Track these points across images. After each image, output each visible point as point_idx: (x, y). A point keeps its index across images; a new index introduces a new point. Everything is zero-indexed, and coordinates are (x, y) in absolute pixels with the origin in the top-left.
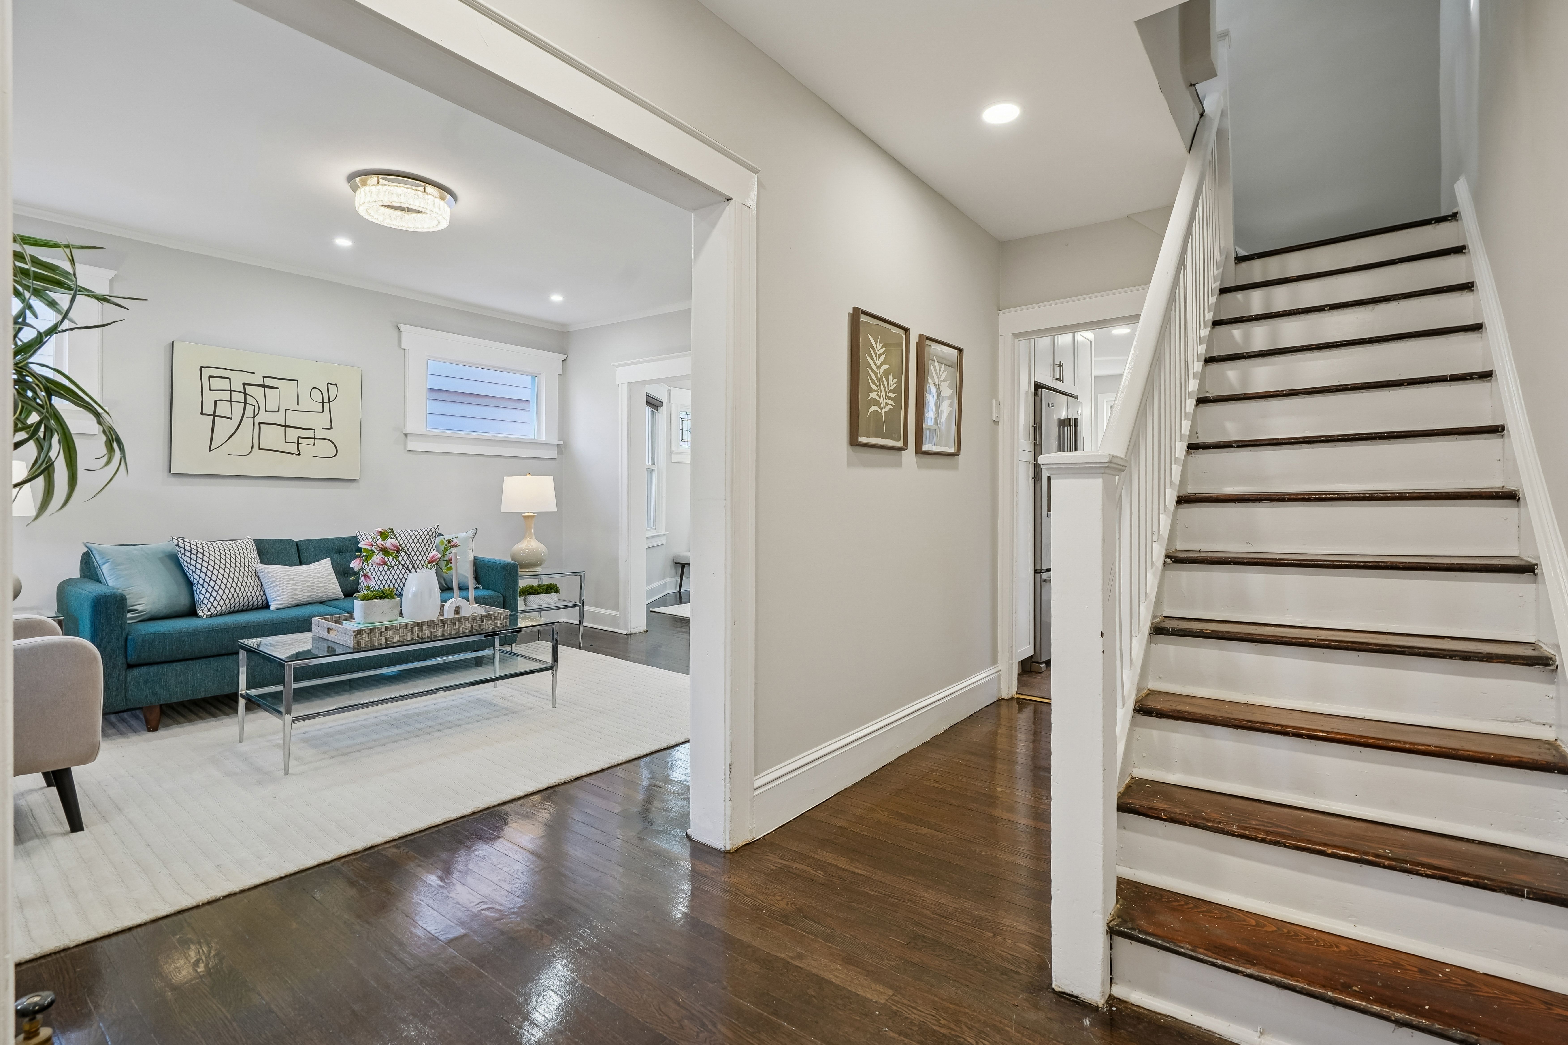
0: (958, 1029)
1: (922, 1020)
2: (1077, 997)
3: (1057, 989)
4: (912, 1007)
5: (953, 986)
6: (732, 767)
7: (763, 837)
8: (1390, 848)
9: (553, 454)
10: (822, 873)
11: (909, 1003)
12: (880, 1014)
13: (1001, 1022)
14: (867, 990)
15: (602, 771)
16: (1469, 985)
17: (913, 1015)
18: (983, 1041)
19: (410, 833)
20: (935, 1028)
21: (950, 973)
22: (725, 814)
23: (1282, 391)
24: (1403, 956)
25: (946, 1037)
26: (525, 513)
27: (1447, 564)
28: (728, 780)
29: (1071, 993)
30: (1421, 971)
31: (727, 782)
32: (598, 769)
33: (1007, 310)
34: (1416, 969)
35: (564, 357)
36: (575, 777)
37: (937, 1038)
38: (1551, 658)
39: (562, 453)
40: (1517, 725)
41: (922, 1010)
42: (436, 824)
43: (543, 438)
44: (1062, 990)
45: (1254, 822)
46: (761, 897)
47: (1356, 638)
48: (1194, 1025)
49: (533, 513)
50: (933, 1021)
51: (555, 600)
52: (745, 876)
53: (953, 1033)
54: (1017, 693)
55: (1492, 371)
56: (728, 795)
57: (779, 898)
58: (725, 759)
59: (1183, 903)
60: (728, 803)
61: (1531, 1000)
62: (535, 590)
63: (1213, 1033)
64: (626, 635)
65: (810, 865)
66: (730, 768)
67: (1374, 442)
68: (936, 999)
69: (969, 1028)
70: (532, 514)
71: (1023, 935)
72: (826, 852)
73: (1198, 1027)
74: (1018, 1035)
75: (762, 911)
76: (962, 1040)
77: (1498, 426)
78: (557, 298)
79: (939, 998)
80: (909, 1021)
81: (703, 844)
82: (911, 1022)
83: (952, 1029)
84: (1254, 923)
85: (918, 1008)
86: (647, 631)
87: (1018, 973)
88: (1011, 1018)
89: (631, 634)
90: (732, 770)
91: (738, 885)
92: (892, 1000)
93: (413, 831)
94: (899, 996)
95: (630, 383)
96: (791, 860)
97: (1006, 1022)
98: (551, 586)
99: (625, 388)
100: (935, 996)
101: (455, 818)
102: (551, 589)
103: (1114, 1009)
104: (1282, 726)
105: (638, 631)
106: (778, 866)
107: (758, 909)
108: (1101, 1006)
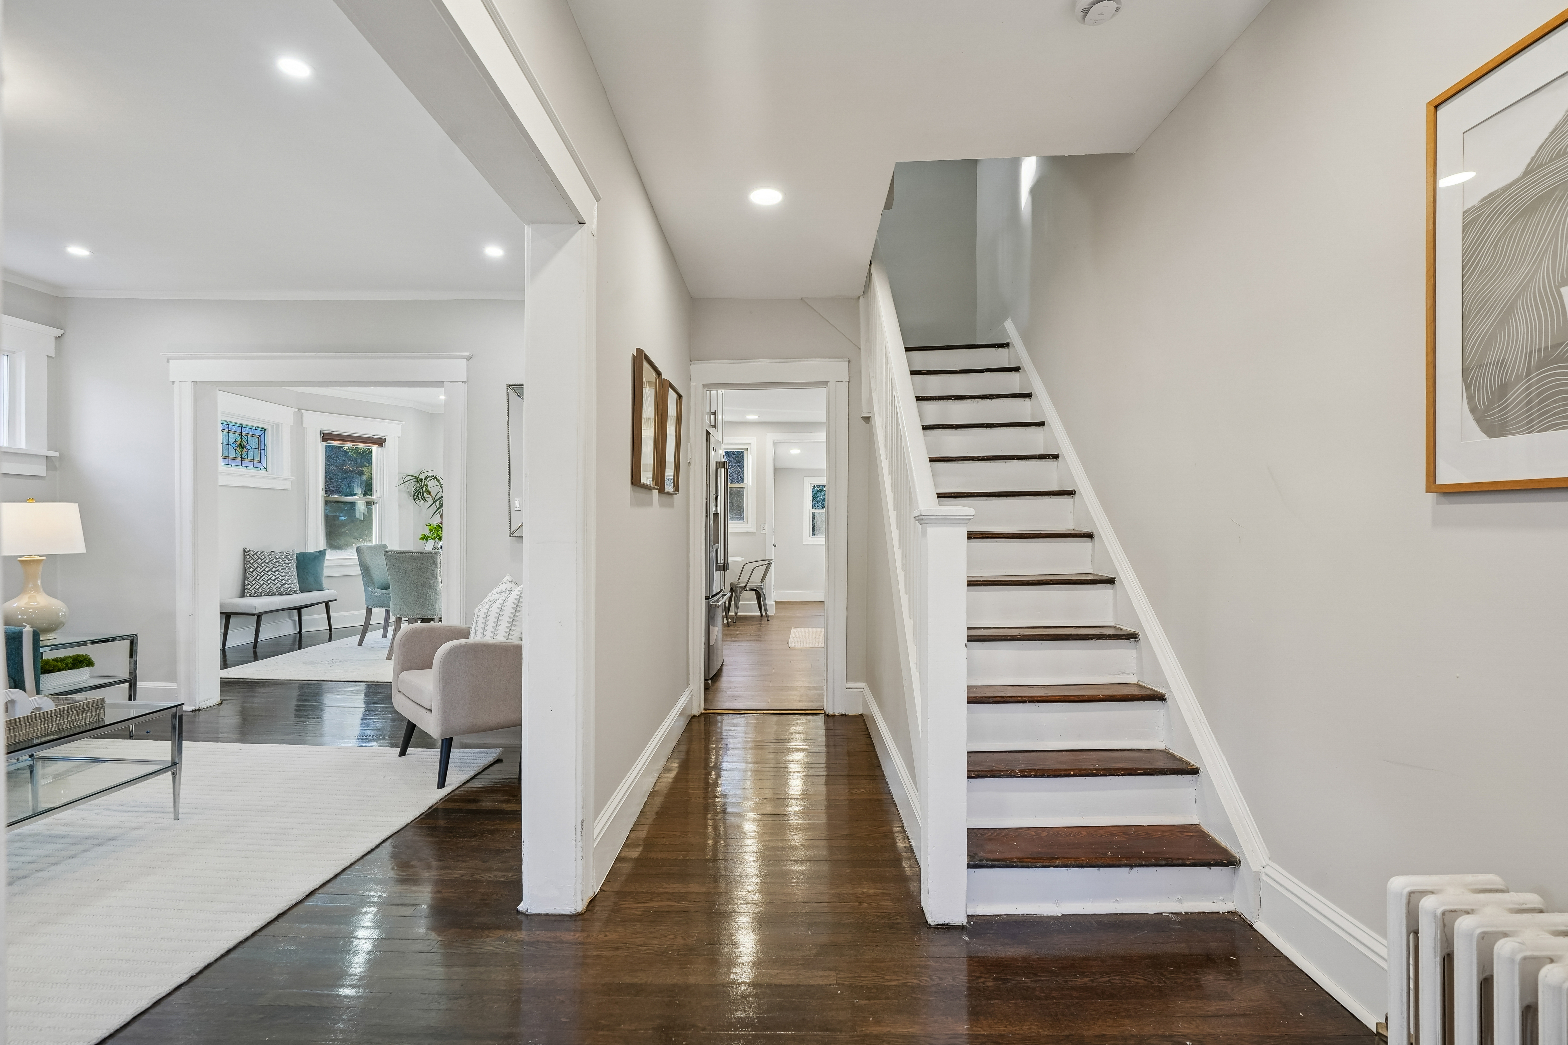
0: (901, 978)
1: (873, 983)
2: (947, 924)
3: (932, 924)
4: (858, 977)
5: (869, 950)
6: (584, 824)
7: (600, 889)
8: (1098, 763)
9: (40, 469)
10: (687, 903)
11: (853, 975)
12: (842, 992)
13: (921, 961)
14: (816, 979)
15: (336, 876)
16: (1147, 834)
17: (864, 982)
18: (922, 978)
19: (107, 1035)
20: (886, 984)
21: (858, 942)
22: (576, 875)
23: (945, 457)
24: (1112, 828)
25: (899, 987)
26: (23, 556)
27: (1074, 580)
28: (579, 838)
29: (944, 923)
30: (1124, 833)
31: (578, 840)
32: (332, 876)
33: (700, 362)
34: (1122, 834)
35: (59, 332)
36: (307, 893)
37: (894, 990)
38: (1137, 634)
39: (55, 469)
40: (1119, 676)
41: (866, 975)
42: (143, 1009)
43: (22, 444)
44: (937, 923)
45: (1023, 766)
46: (655, 942)
47: (1032, 632)
48: (1019, 914)
49: (40, 556)
50: (880, 980)
51: (88, 676)
52: (620, 929)
53: (900, 982)
54: (704, 709)
55: (1059, 454)
56: (580, 854)
57: (671, 937)
58: (576, 817)
59: (990, 834)
60: (580, 862)
61: (1174, 832)
62: (54, 666)
63: (1032, 914)
64: (193, 711)
65: (669, 900)
66: (582, 826)
67: (1008, 498)
68: (867, 964)
69: (907, 974)
70: (38, 558)
71: (877, 896)
72: (672, 883)
73: (1022, 914)
74: (938, 964)
75: (668, 953)
76: (910, 984)
77: (1072, 491)
78: (78, 251)
79: (868, 962)
80: (865, 987)
81: (547, 915)
82: (867, 987)
83: (897, 980)
84: (1034, 834)
85: (862, 975)
86: (222, 703)
87: (898, 923)
88: (924, 955)
89: (199, 710)
90: (584, 827)
91: (622, 939)
92: (839, 978)
93: (112, 1031)
94: (841, 973)
95: (196, 383)
96: (648, 900)
97: (923, 959)
98: (80, 659)
99: (188, 389)
100: (864, 962)
101: (168, 992)
102: (81, 662)
103: (972, 923)
104: (1022, 697)
105: (209, 705)
106: (642, 910)
107: (663, 953)
108: (965, 924)
